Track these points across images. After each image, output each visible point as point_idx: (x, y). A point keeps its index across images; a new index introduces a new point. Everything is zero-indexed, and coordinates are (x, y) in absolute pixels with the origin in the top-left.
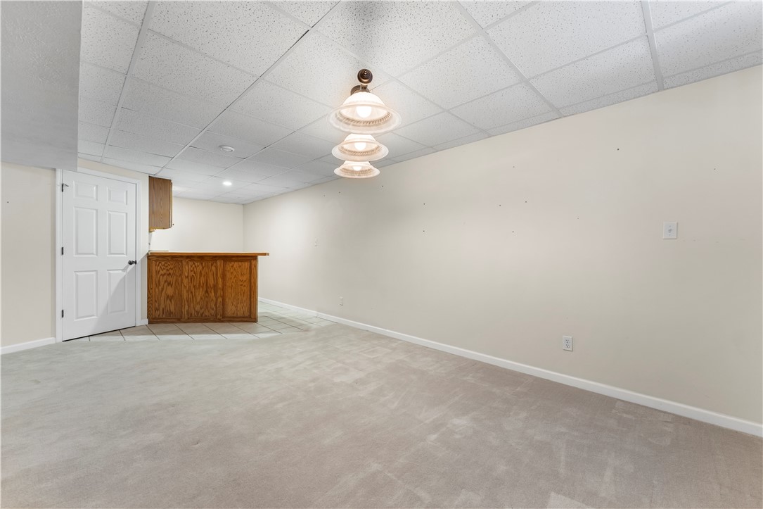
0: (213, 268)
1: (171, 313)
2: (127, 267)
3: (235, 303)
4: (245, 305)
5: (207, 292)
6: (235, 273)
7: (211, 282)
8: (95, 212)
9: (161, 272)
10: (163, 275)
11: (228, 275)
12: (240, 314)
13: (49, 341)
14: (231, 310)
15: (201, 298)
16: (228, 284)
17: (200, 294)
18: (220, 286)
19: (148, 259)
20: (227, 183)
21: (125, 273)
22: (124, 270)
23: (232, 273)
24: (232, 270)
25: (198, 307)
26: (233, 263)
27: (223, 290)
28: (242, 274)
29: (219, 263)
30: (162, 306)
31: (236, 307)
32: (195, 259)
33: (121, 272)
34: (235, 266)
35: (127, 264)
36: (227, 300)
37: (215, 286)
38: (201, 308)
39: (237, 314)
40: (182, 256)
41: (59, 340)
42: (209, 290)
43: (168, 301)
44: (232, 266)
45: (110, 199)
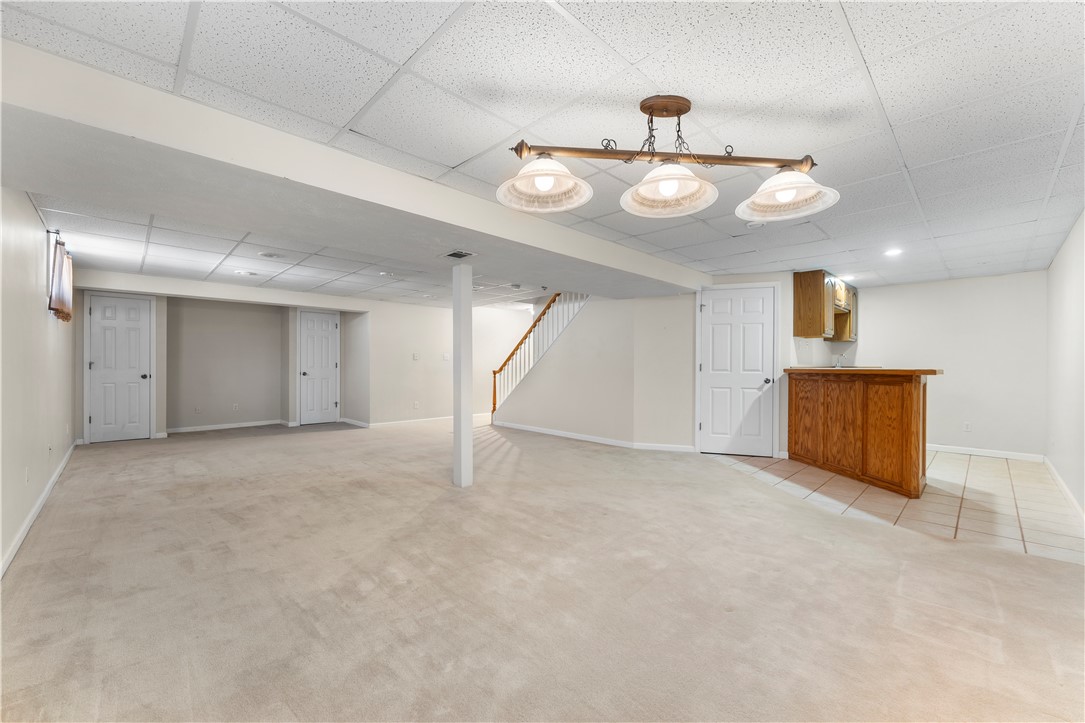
0: (852, 393)
1: (808, 451)
2: (763, 386)
3: (879, 455)
4: (894, 461)
5: (844, 428)
6: (880, 404)
7: (850, 415)
8: (729, 327)
9: (801, 395)
10: (802, 399)
11: (871, 407)
12: (887, 476)
13: (688, 448)
14: (874, 464)
15: (838, 438)
16: (871, 421)
17: (836, 430)
18: (859, 422)
19: (790, 377)
20: (893, 252)
21: (760, 393)
22: (760, 389)
23: (875, 403)
24: (876, 399)
25: (835, 450)
26: (877, 386)
27: (862, 429)
28: (890, 407)
29: (858, 386)
30: (801, 440)
31: (882, 461)
32: (831, 378)
33: (755, 390)
34: (880, 392)
35: (763, 382)
36: (869, 447)
37: (854, 421)
38: (838, 452)
39: (883, 475)
40: (817, 374)
41: (698, 450)
42: (847, 428)
43: (806, 435)
44: (877, 392)
45: (744, 311)
